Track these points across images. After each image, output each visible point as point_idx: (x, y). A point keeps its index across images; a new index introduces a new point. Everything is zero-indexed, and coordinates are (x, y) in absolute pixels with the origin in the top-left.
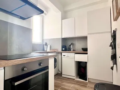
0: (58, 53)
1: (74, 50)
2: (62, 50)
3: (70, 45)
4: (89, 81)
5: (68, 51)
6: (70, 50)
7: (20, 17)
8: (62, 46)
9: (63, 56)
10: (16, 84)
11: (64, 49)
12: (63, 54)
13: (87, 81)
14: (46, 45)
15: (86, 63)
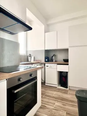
0: (42, 64)
1: (56, 61)
2: (45, 61)
3: (53, 57)
4: (69, 89)
5: (51, 61)
6: (52, 61)
7: (10, 33)
8: (45, 57)
9: (46, 67)
10: (16, 92)
11: (46, 60)
12: (46, 65)
13: (68, 89)
14: (30, 56)
15: (67, 72)
